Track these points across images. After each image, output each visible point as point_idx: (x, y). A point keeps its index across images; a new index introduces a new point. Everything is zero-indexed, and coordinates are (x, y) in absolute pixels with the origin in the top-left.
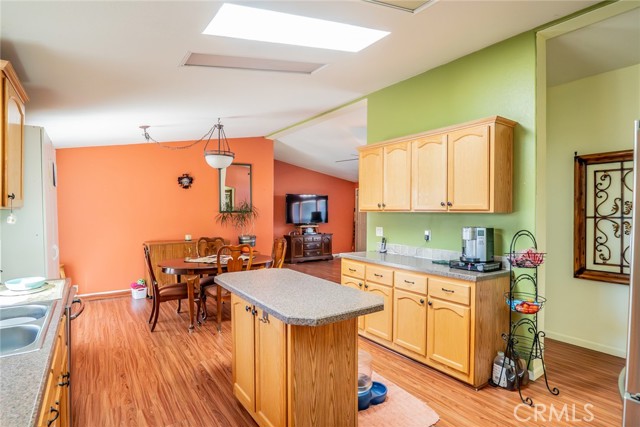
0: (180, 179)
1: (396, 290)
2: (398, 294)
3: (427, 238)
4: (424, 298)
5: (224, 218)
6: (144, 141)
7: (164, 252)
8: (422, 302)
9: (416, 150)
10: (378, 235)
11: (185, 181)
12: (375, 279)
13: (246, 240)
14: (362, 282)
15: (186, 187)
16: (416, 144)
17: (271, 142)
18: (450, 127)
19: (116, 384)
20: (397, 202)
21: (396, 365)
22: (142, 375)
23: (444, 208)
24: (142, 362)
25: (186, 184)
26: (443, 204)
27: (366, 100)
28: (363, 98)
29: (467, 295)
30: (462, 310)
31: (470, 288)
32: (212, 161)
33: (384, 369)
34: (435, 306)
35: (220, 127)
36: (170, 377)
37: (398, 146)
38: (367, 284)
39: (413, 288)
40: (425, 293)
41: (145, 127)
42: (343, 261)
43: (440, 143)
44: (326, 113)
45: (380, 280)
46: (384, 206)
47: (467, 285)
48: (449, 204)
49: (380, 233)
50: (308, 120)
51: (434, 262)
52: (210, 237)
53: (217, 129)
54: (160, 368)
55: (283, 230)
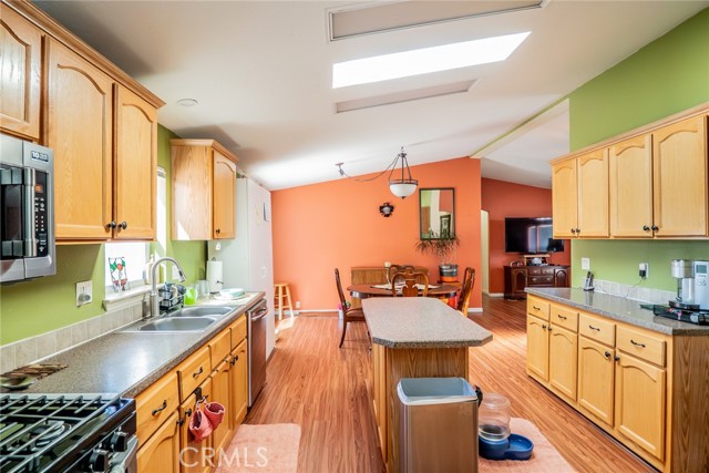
0: (381, 208)
1: (580, 337)
2: (584, 342)
3: (643, 274)
4: (610, 351)
5: (424, 246)
6: (339, 177)
7: (364, 278)
8: (608, 355)
9: (613, 159)
10: (583, 268)
11: (386, 210)
12: (558, 321)
13: (446, 269)
14: (546, 324)
15: (387, 216)
16: (614, 150)
17: (478, 161)
18: (653, 124)
19: (296, 382)
20: (594, 227)
21: (573, 430)
22: (316, 380)
23: (650, 234)
24: (321, 370)
25: (387, 213)
26: (646, 229)
27: (568, 100)
28: (565, 98)
29: (660, 352)
30: (656, 373)
31: (666, 343)
32: (396, 190)
33: (552, 428)
34: (623, 363)
35: (403, 155)
36: (335, 385)
37: (592, 155)
38: (552, 326)
39: (598, 336)
40: (612, 344)
41: (340, 165)
42: (529, 297)
43: (643, 147)
44: (526, 122)
45: (564, 323)
46: (578, 231)
47: (662, 339)
48: (655, 229)
49: (586, 265)
50: (508, 133)
51: (643, 307)
52: (402, 264)
53: (400, 158)
54: (332, 377)
55: (503, 260)
